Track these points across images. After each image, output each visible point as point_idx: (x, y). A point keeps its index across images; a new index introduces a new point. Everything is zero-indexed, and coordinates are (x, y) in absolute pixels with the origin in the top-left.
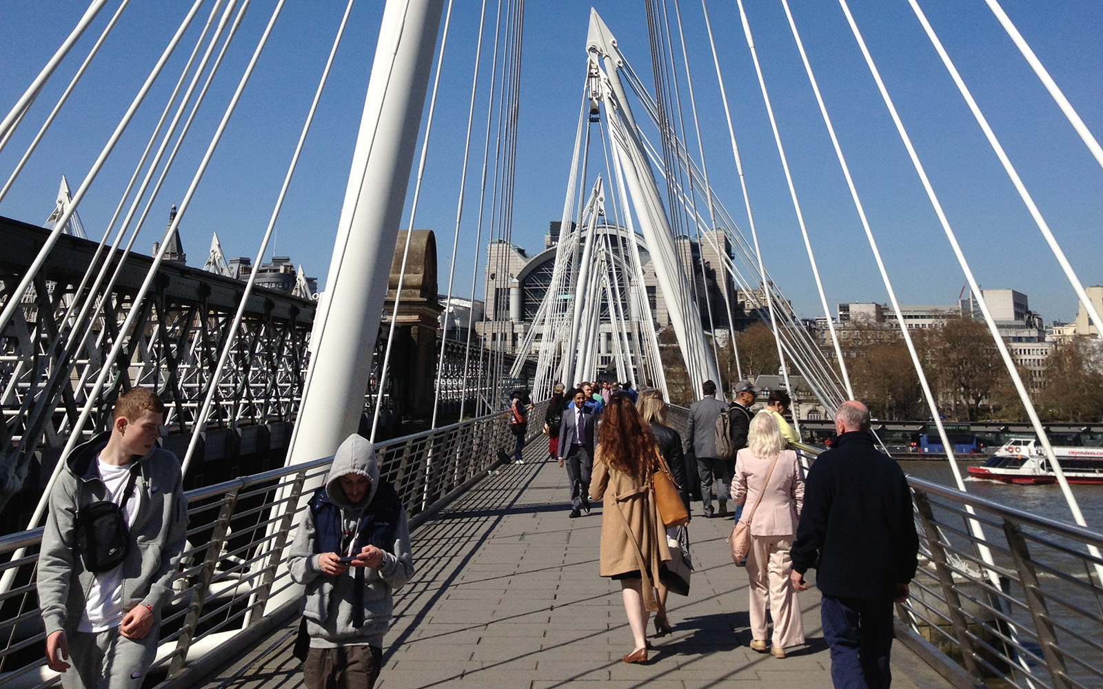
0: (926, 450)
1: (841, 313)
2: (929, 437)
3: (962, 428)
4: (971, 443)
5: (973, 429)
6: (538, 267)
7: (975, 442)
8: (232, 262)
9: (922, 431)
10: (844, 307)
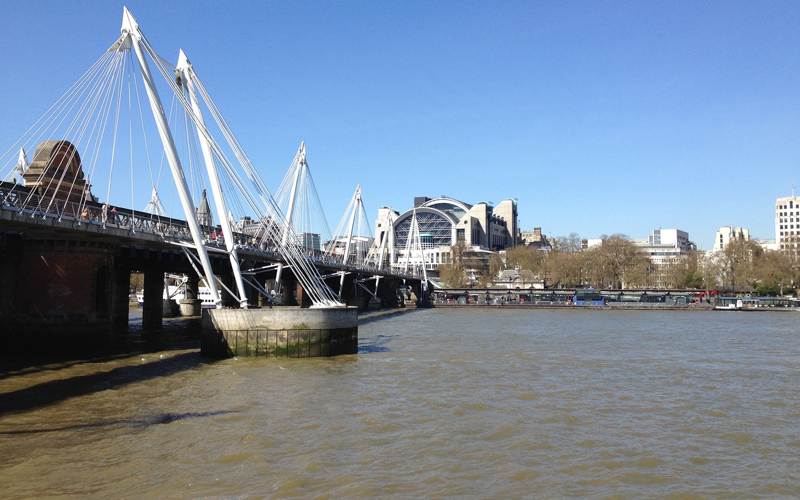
0: (575, 303)
1: (583, 244)
2: (577, 297)
3: (596, 292)
4: (601, 300)
5: (602, 292)
6: (403, 220)
7: (603, 300)
8: (241, 219)
9: (575, 294)
10: (585, 241)
